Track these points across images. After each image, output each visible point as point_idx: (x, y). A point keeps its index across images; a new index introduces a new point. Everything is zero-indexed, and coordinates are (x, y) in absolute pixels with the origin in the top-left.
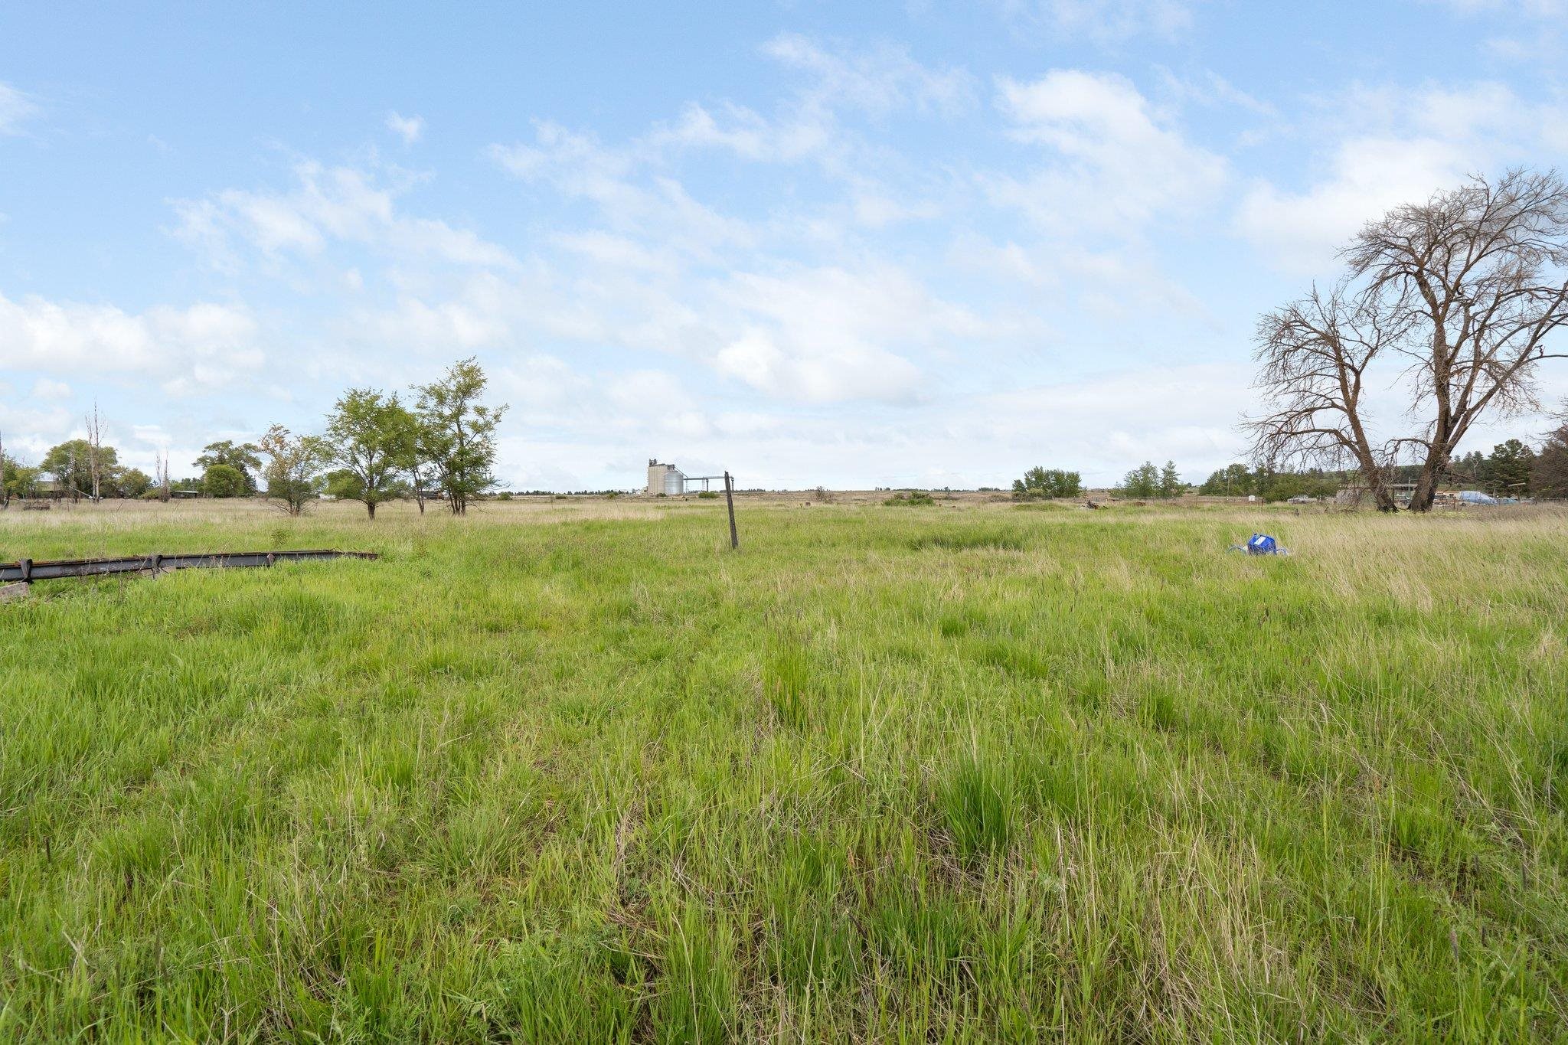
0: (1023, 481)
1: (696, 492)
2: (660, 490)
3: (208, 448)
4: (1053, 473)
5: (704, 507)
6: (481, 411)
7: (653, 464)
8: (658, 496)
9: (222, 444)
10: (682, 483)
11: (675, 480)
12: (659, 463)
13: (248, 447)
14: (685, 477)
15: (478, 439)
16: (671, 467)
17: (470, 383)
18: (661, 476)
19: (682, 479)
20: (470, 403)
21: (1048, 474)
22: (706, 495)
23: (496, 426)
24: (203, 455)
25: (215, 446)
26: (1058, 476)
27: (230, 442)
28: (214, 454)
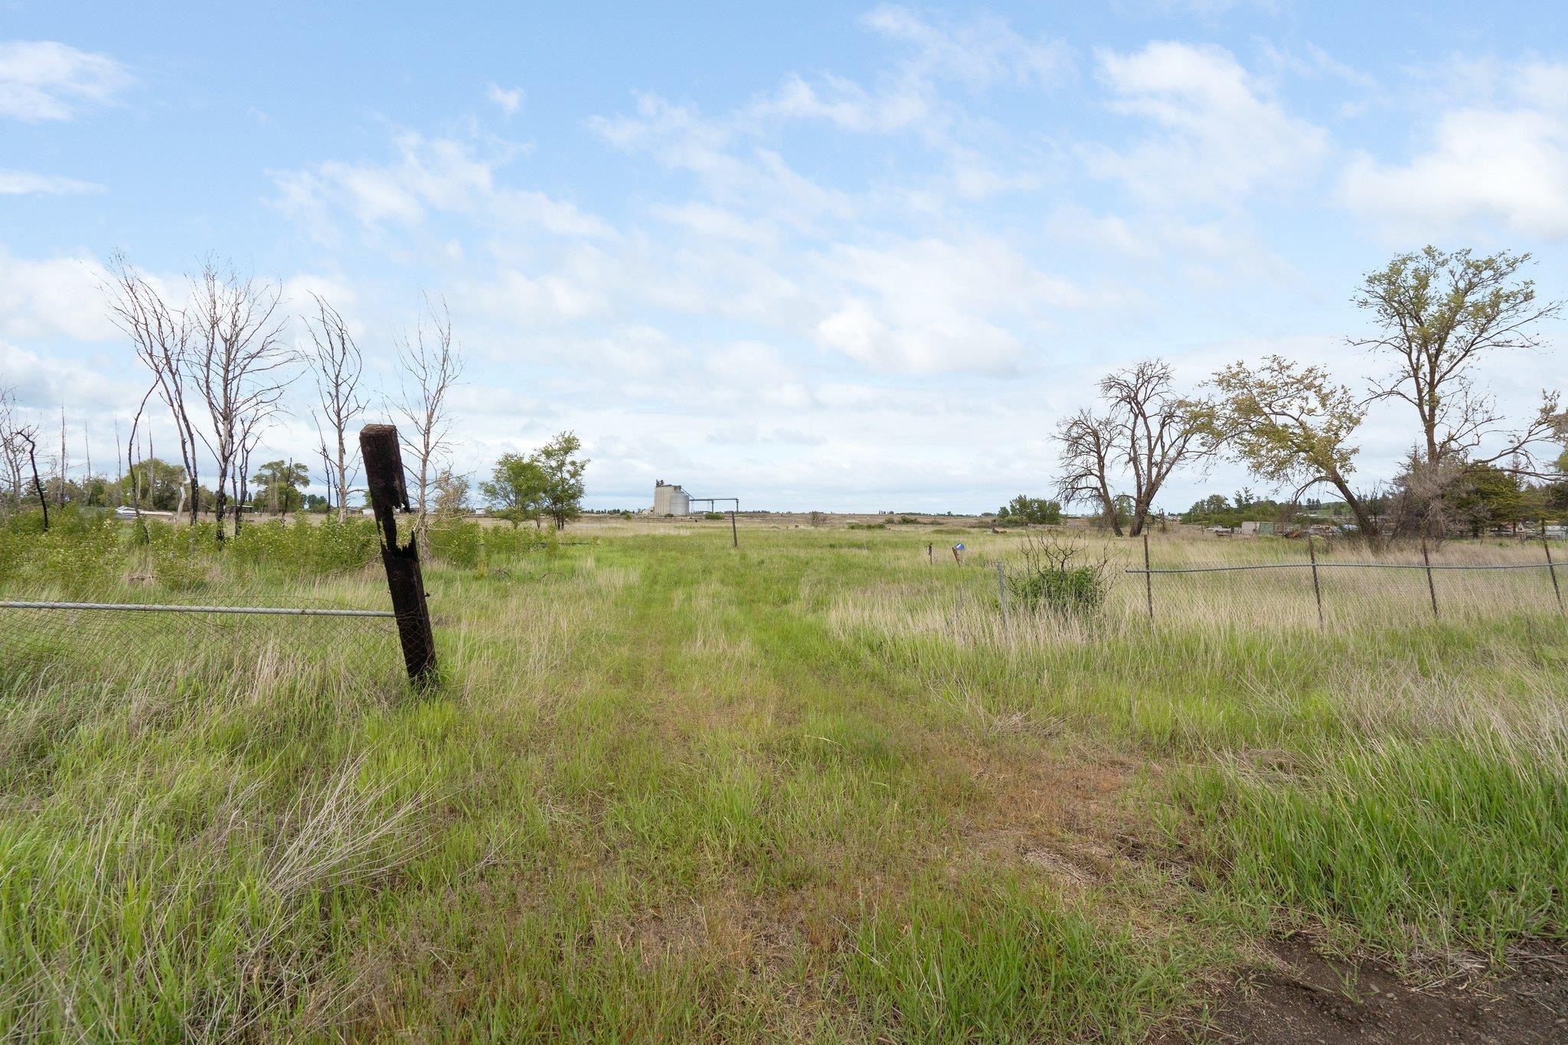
0: (1009, 508)
1: (702, 512)
2: (665, 511)
3: (263, 467)
4: (1036, 501)
5: (714, 528)
6: (573, 463)
7: (660, 484)
8: (666, 516)
9: (276, 463)
10: (688, 504)
11: (681, 500)
12: (665, 484)
13: (298, 466)
14: (691, 498)
15: (572, 481)
16: (678, 488)
17: (569, 445)
18: (667, 497)
19: (687, 499)
20: (569, 459)
21: (1032, 501)
22: (712, 517)
23: (583, 472)
24: (259, 473)
25: (270, 466)
26: (1042, 504)
27: (283, 462)
28: (268, 472)
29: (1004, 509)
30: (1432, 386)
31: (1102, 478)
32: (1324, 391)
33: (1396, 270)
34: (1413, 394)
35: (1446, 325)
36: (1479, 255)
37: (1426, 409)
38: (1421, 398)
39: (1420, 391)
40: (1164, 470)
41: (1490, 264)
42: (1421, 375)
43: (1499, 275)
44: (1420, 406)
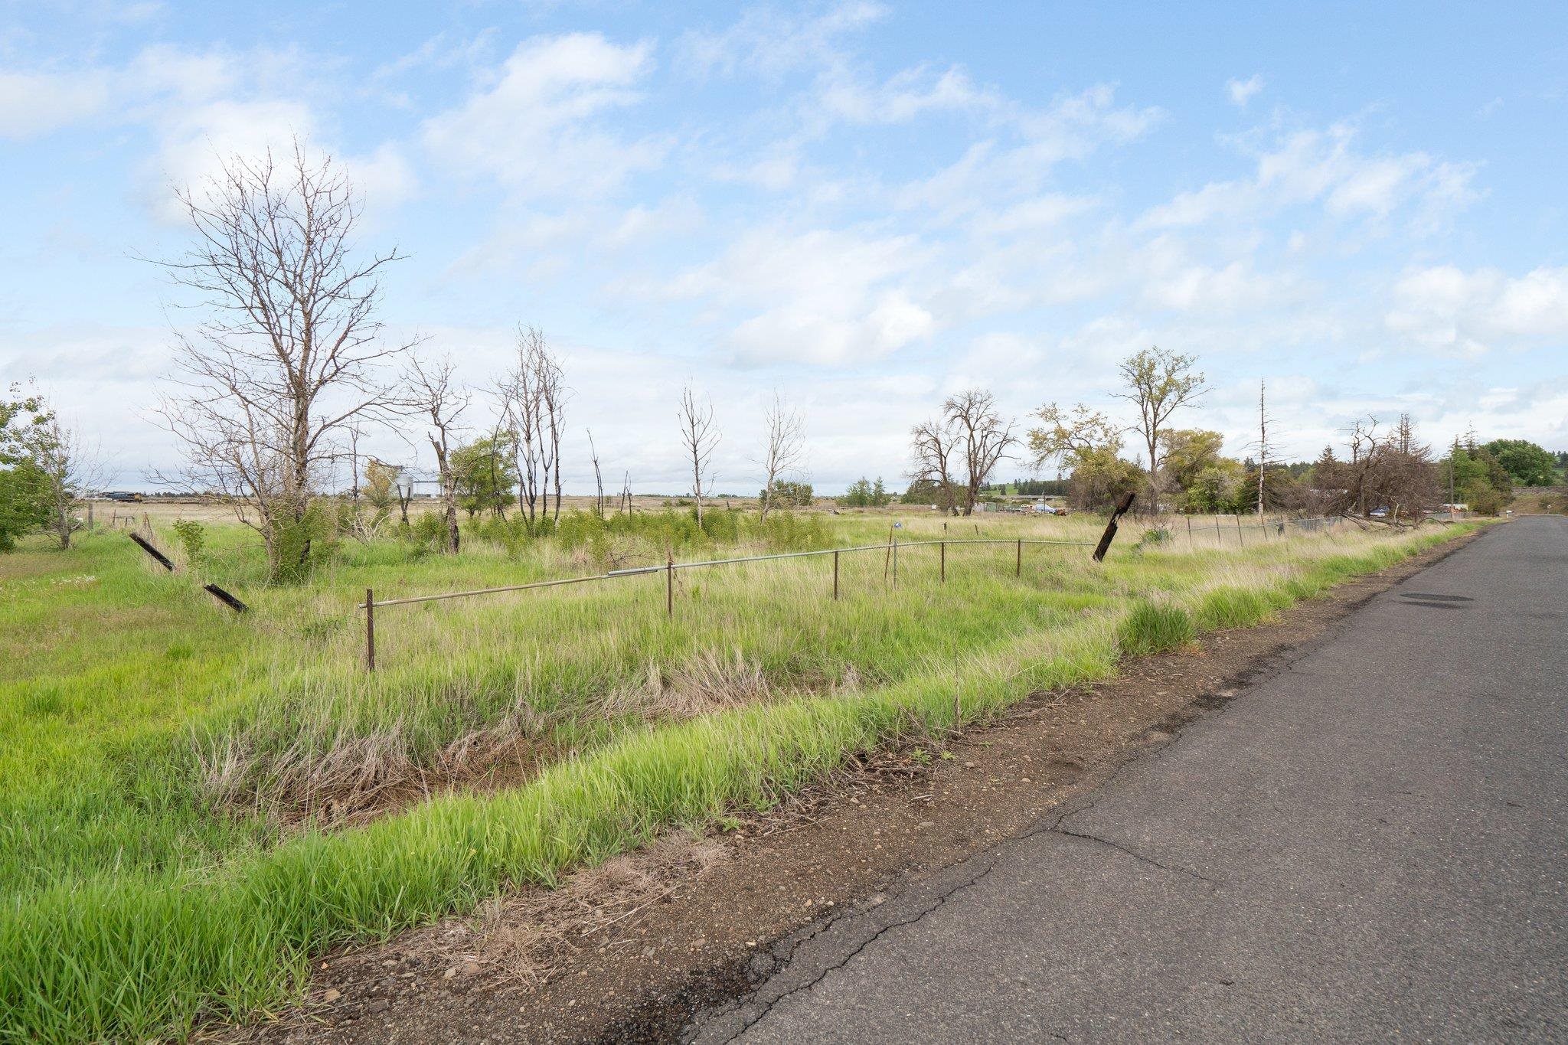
29: (764, 492)
30: (1155, 426)
31: (943, 473)
32: (1106, 427)
33: (1141, 357)
34: (1144, 430)
35: (1164, 392)
36: (1176, 355)
37: (1151, 438)
38: (1148, 431)
39: (1147, 427)
40: (985, 469)
41: (1182, 358)
42: (1148, 418)
43: (1187, 366)
44: (1148, 437)
